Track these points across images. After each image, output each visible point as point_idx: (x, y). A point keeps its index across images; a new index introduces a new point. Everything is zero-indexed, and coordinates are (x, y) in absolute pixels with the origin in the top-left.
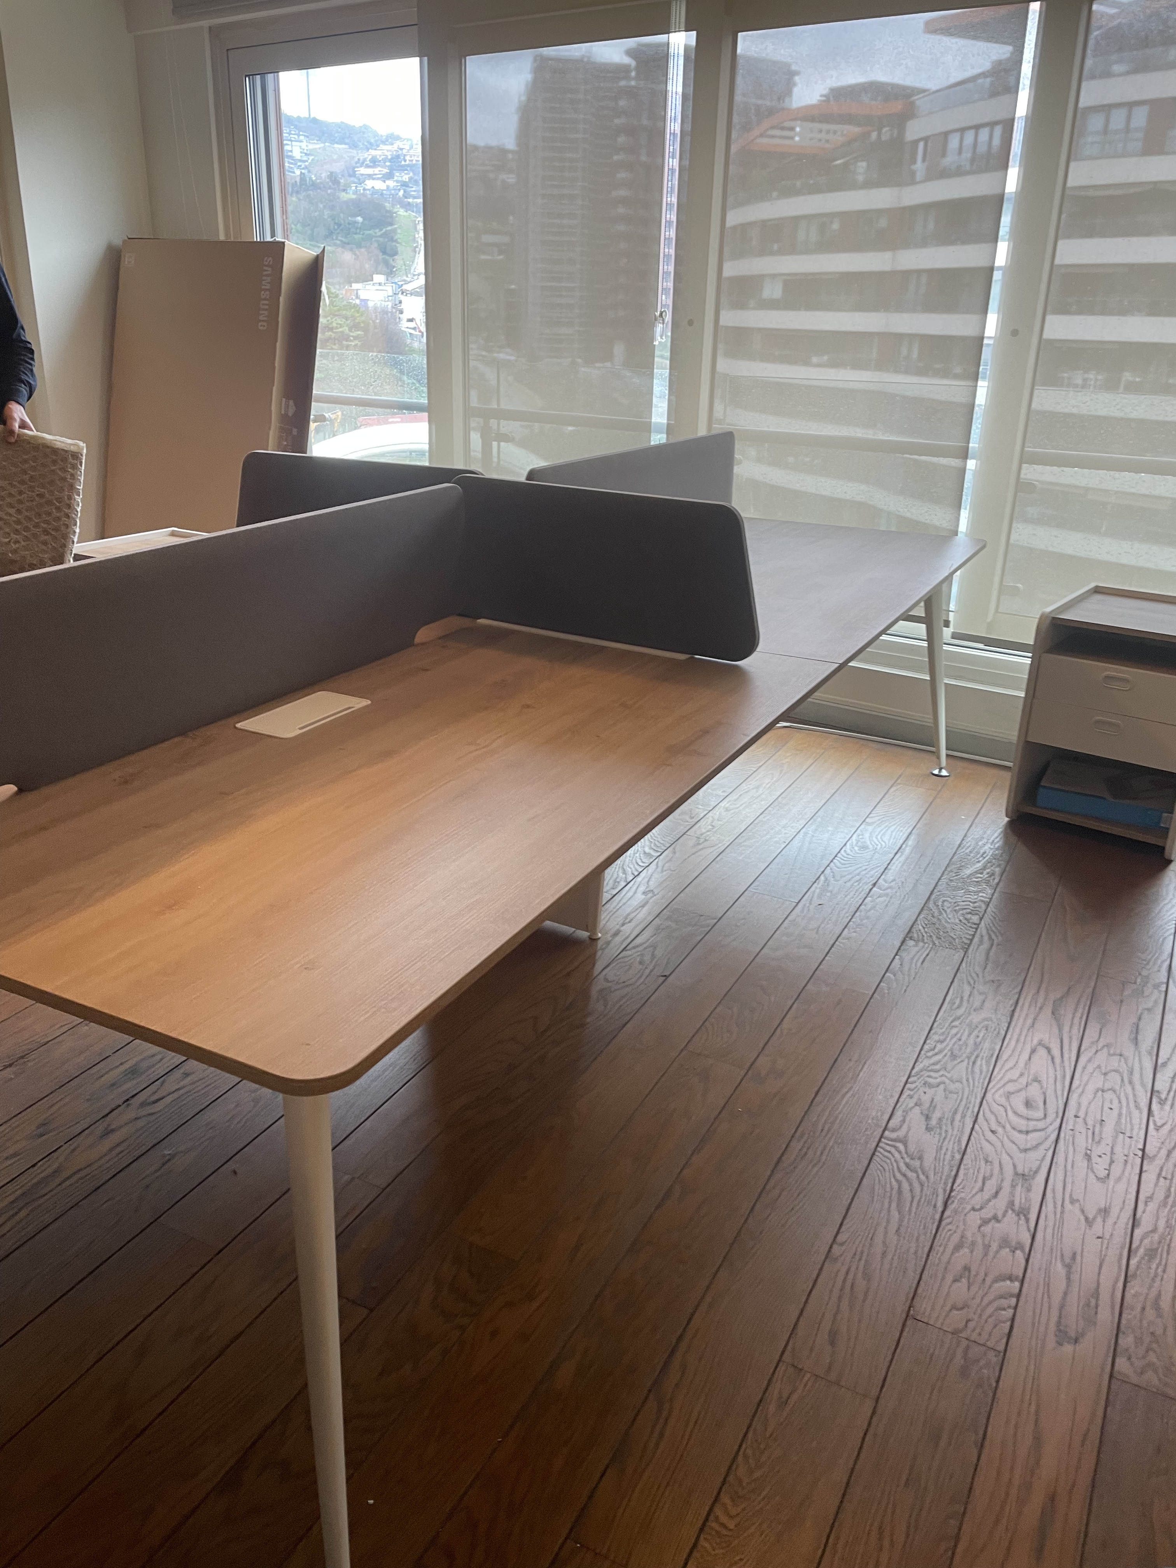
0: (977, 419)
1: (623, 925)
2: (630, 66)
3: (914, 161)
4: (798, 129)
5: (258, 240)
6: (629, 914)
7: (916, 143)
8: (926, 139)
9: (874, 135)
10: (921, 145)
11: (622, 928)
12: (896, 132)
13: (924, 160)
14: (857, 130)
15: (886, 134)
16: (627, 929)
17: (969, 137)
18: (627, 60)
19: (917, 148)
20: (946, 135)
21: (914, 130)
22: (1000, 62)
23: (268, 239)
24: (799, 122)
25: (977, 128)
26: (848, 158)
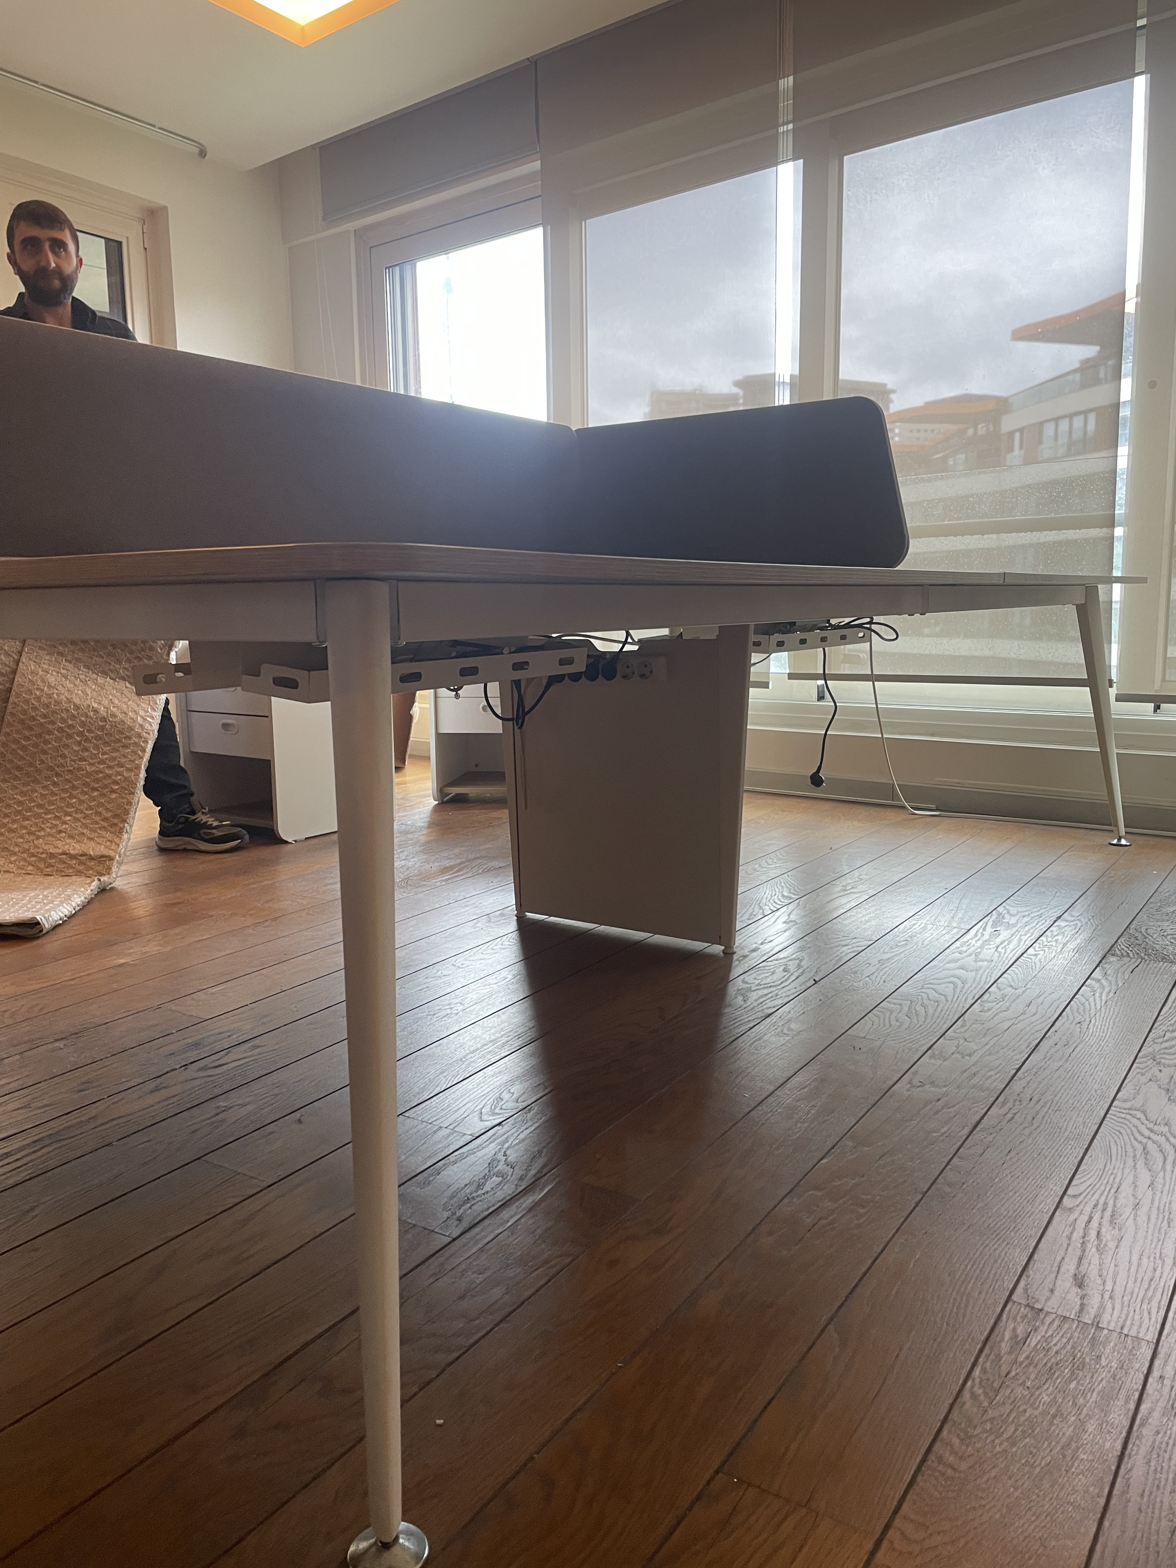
0: (1121, 488)
1: (762, 944)
2: (737, 395)
3: (1011, 449)
4: (897, 431)
5: (392, 391)
6: (769, 936)
7: (1011, 435)
8: (1021, 430)
9: (970, 432)
10: (1017, 436)
11: (761, 947)
12: (991, 428)
13: (1021, 448)
14: (954, 428)
15: (982, 429)
16: (766, 947)
17: (1064, 425)
18: (736, 390)
19: (1013, 440)
20: (1041, 424)
21: (1008, 424)
22: (1088, 360)
23: (402, 392)
24: (898, 424)
25: (1071, 416)
26: (947, 452)
